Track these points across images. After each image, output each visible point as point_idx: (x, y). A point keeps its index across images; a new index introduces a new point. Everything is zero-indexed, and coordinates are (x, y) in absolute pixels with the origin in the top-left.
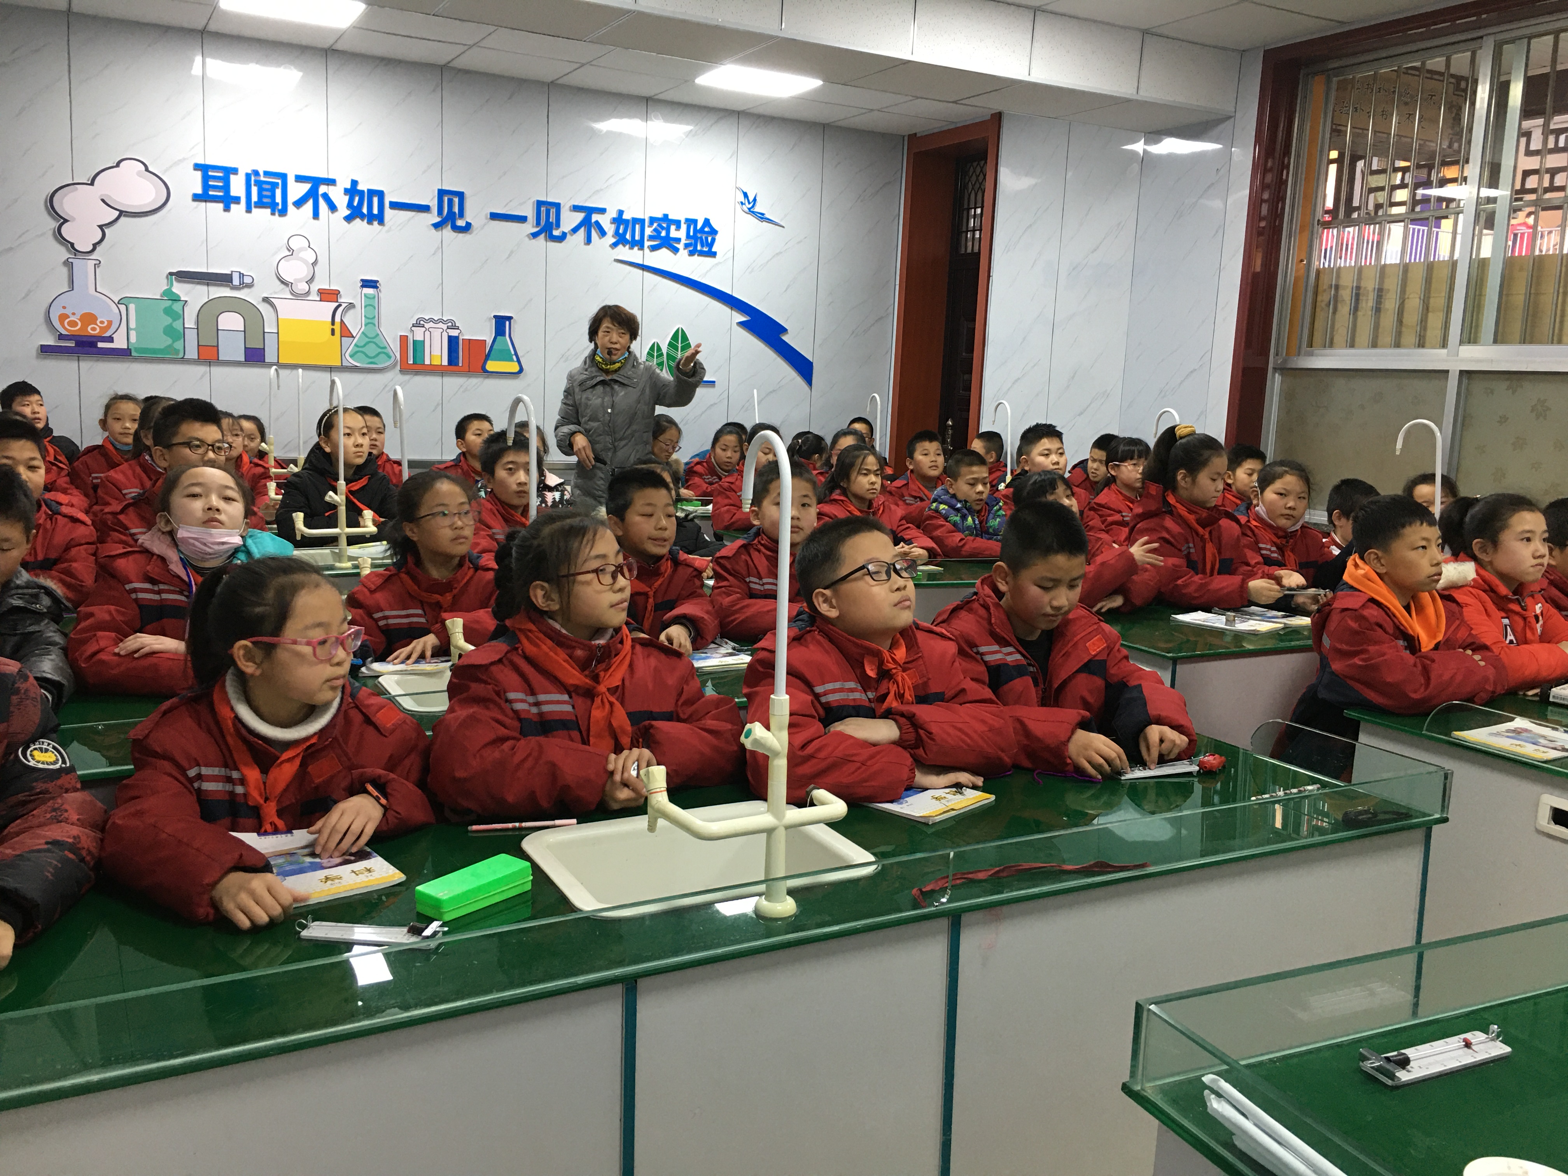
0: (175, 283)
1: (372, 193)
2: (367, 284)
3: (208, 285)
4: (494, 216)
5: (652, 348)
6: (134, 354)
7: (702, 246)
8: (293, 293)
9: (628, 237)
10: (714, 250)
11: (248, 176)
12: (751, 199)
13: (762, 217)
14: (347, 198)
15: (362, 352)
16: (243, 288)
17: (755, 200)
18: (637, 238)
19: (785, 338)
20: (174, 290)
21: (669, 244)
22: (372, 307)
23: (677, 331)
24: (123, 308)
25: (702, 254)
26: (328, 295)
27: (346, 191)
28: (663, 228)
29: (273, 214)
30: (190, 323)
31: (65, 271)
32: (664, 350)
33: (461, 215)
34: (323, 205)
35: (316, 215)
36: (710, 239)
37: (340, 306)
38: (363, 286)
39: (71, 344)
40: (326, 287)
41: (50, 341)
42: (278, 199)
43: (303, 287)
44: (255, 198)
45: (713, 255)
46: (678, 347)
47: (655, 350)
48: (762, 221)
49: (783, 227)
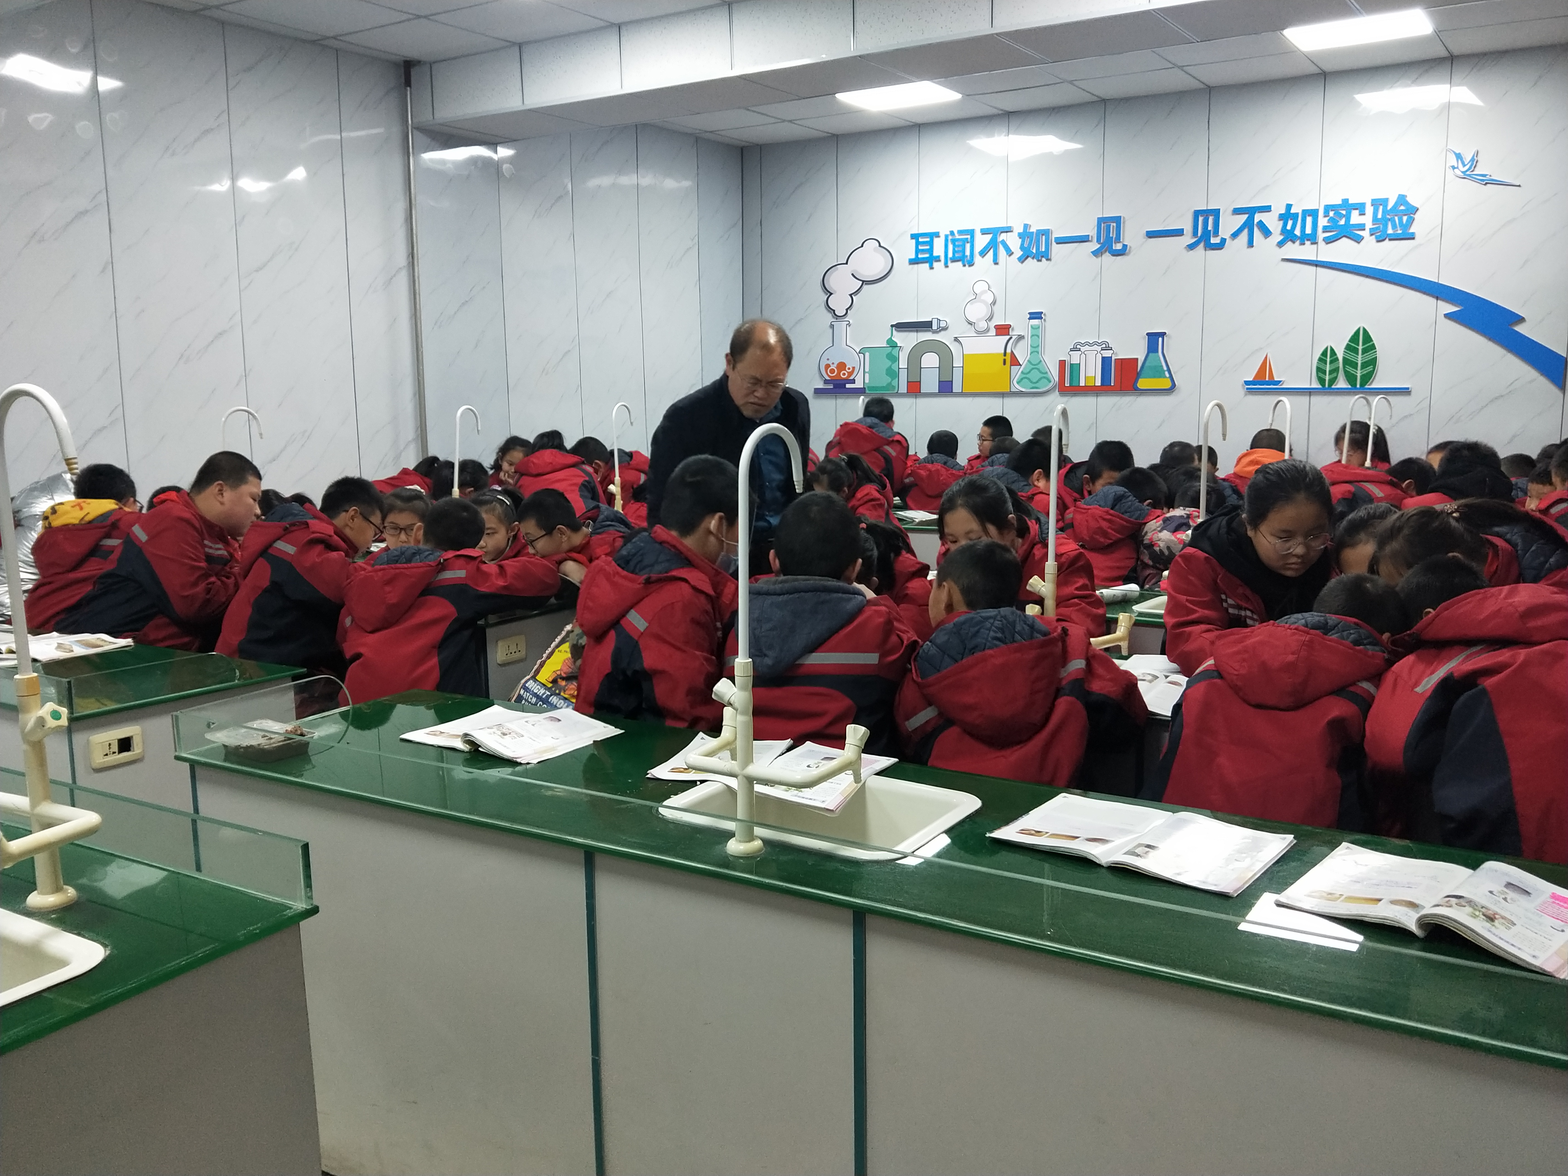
0: (895, 332)
1: (1040, 232)
3: (917, 331)
4: (1151, 235)
5: (1324, 353)
7: (1394, 227)
8: (978, 332)
9: (1297, 232)
10: (1411, 231)
11: (946, 236)
13: (1486, 180)
14: (1020, 241)
16: (940, 331)
17: (1472, 160)
18: (1308, 230)
19: (1520, 329)
20: (894, 338)
21: (1352, 234)
23: (1359, 330)
24: (861, 356)
25: (1394, 238)
26: (1003, 330)
27: (1020, 236)
28: (1341, 216)
29: (964, 266)
30: (903, 364)
31: (831, 331)
32: (1340, 355)
33: (1118, 240)
34: (1002, 251)
36: (1405, 219)
37: (1011, 338)
39: (832, 386)
40: (1001, 322)
41: (821, 385)
42: (968, 253)
43: (983, 325)
44: (950, 255)
45: (1412, 238)
46: (1358, 349)
47: (1328, 355)
48: (1486, 184)
49: (1519, 186)
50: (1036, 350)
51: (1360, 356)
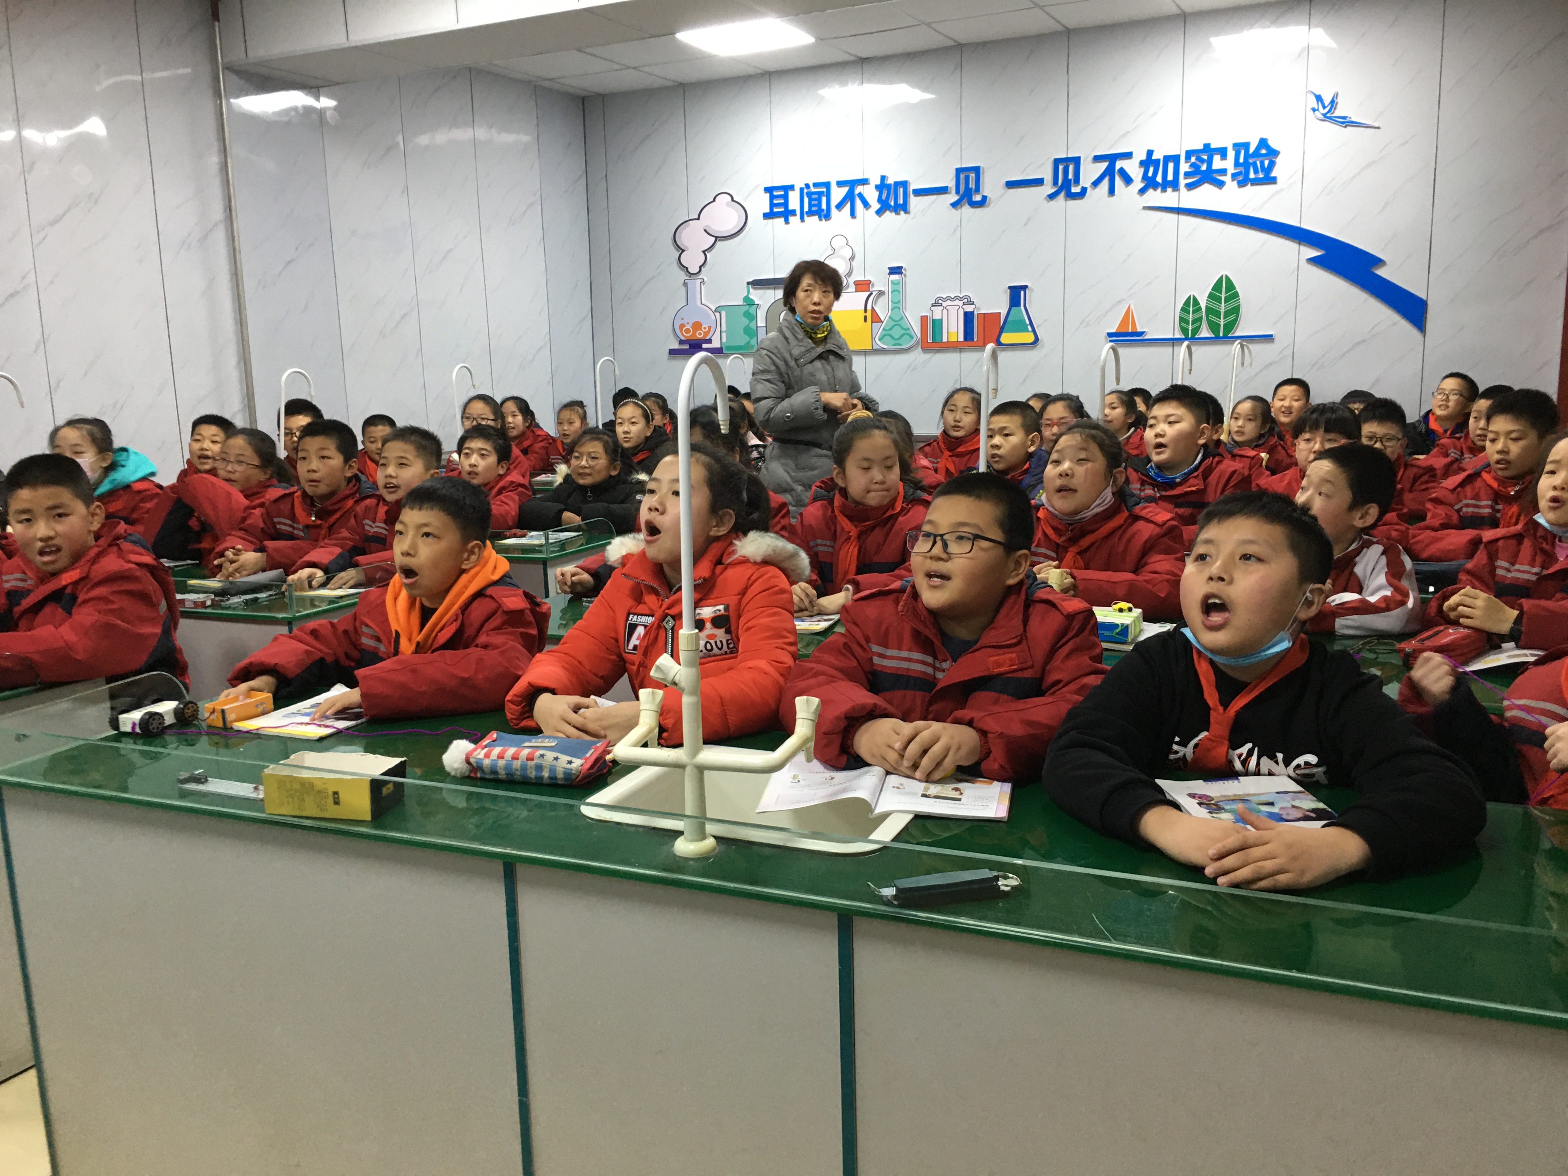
0: (751, 290)
1: (897, 184)
2: (895, 270)
4: (1011, 185)
5: (1187, 303)
6: (725, 351)
7: (1256, 172)
9: (1159, 179)
10: (1273, 175)
11: (802, 190)
12: (1327, 102)
13: (1345, 122)
14: (877, 193)
15: (888, 335)
17: (1333, 102)
18: (1170, 177)
19: (1381, 272)
20: (751, 297)
21: (1212, 178)
22: (899, 291)
23: (1221, 277)
24: (717, 314)
25: (1256, 182)
26: (862, 286)
27: (877, 187)
28: (1203, 161)
29: (820, 220)
30: (761, 323)
31: (684, 289)
32: (1203, 305)
33: (977, 190)
34: (859, 203)
35: (853, 214)
36: (1266, 163)
37: (871, 294)
38: (890, 274)
39: (686, 347)
40: (862, 278)
41: (676, 346)
42: (824, 206)
44: (806, 209)
45: (1273, 181)
46: (1221, 298)
47: (1191, 303)
48: (1346, 127)
49: (1378, 128)
50: (896, 305)
51: (1223, 305)
